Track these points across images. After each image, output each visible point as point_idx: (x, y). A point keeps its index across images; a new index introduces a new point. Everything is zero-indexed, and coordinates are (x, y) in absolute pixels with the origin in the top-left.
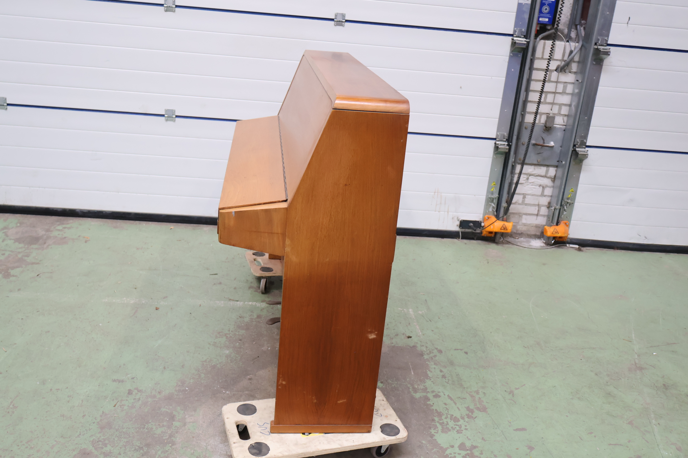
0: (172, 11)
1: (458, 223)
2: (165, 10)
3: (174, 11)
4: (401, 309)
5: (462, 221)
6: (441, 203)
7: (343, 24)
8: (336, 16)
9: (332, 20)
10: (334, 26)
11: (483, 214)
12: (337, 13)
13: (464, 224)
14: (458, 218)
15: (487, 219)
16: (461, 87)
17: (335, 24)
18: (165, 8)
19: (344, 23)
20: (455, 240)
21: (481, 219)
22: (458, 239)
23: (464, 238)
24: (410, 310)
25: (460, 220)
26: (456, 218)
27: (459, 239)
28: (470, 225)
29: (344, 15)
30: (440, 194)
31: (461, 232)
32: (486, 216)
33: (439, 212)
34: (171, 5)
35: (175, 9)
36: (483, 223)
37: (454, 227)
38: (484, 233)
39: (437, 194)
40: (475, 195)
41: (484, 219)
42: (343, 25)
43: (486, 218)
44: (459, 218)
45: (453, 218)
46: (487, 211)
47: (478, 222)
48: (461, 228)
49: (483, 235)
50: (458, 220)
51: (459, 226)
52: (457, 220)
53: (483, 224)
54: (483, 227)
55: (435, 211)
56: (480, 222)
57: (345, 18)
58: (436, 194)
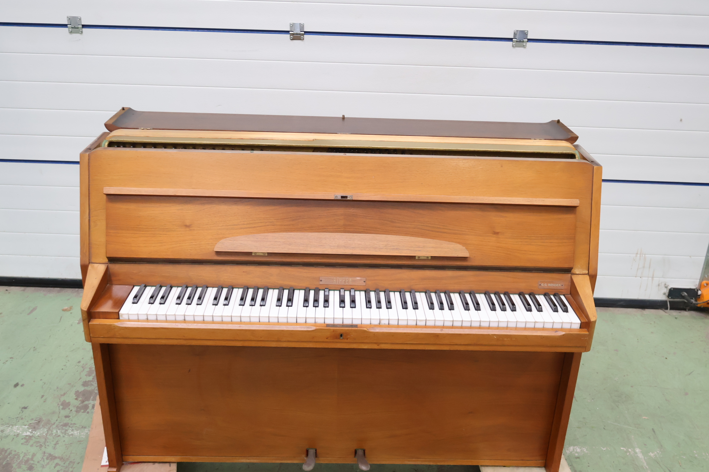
0: (300, 39)
1: (667, 291)
2: (292, 39)
3: (302, 39)
4: (625, 449)
5: (672, 289)
6: (644, 267)
7: (524, 44)
8: (515, 34)
9: (510, 40)
10: (512, 47)
11: (700, 280)
12: (517, 31)
13: (674, 292)
14: (665, 285)
15: (706, 285)
16: (681, 120)
17: (515, 45)
18: (290, 36)
19: (526, 44)
20: (660, 312)
21: (696, 285)
22: (664, 309)
23: (672, 309)
24: (638, 450)
25: (669, 287)
26: (663, 285)
27: (666, 311)
28: (683, 295)
29: (527, 33)
30: (643, 255)
31: (670, 302)
32: (704, 282)
33: (641, 277)
34: (299, 32)
35: (304, 36)
36: (700, 290)
37: (660, 295)
38: (700, 303)
39: (640, 256)
40: (690, 257)
41: (700, 285)
42: (525, 46)
43: (704, 285)
44: (667, 284)
45: (659, 285)
46: (706, 276)
47: (694, 290)
48: (670, 297)
49: (699, 305)
50: (666, 287)
51: (667, 294)
52: (664, 287)
53: (699, 293)
54: (699, 295)
55: (636, 277)
56: (696, 290)
57: (527, 36)
58: (638, 255)
